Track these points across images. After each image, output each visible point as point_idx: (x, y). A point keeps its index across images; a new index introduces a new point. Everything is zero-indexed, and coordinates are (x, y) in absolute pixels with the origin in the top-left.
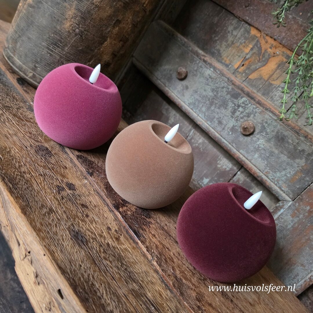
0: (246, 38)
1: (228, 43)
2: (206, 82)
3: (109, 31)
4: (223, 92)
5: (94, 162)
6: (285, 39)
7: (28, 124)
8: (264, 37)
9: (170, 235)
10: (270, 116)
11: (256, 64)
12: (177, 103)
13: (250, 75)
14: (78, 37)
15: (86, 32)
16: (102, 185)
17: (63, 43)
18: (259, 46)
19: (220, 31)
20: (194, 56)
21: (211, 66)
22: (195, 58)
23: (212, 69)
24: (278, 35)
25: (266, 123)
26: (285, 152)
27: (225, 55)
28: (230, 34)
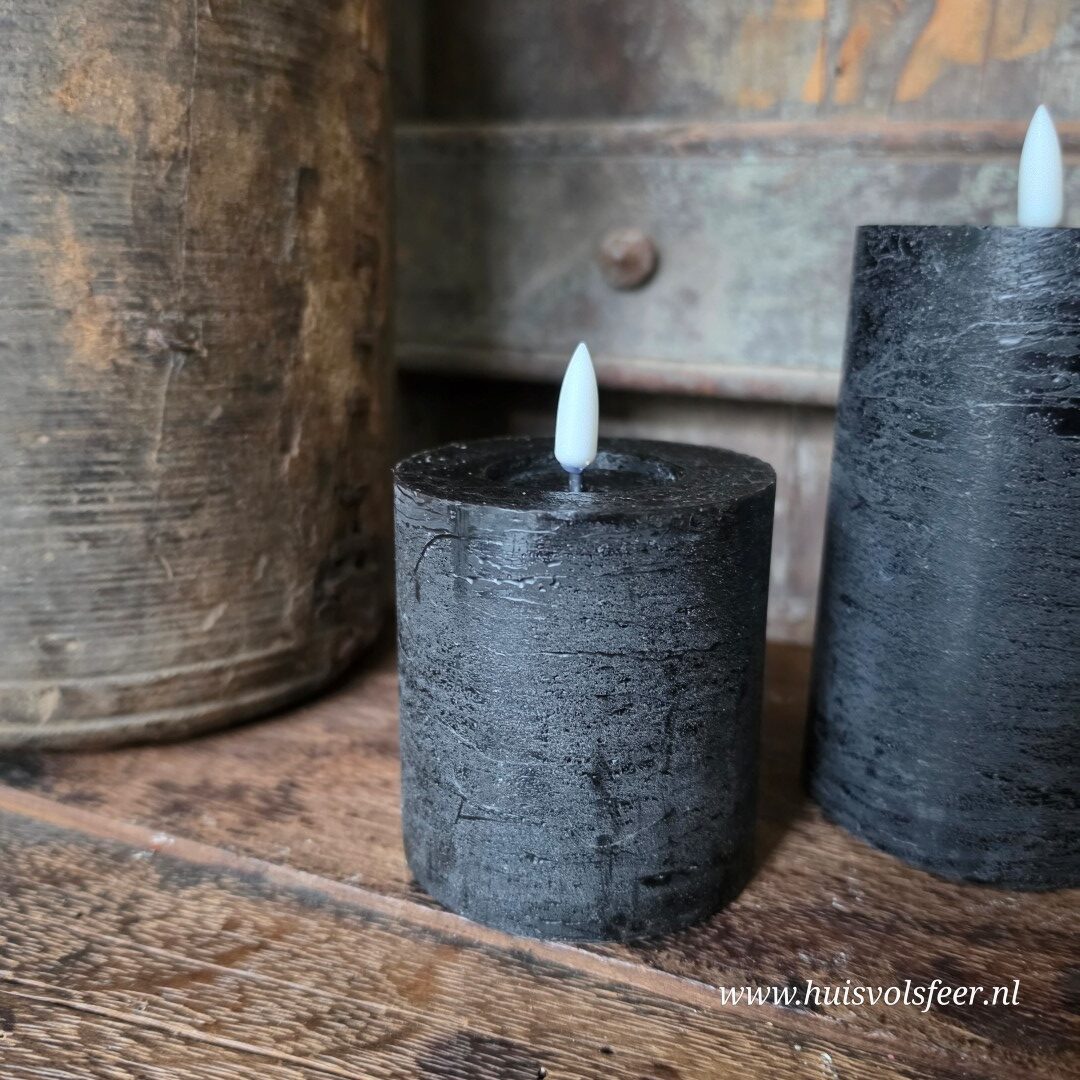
1: (713, 33)
2: (762, 223)
11: (894, 32)
12: (690, 386)
13: (896, 87)
14: (176, 364)
15: (198, 321)
17: (122, 440)
19: (646, 17)
20: (634, 160)
21: (740, 149)
22: (641, 165)
27: (733, 87)
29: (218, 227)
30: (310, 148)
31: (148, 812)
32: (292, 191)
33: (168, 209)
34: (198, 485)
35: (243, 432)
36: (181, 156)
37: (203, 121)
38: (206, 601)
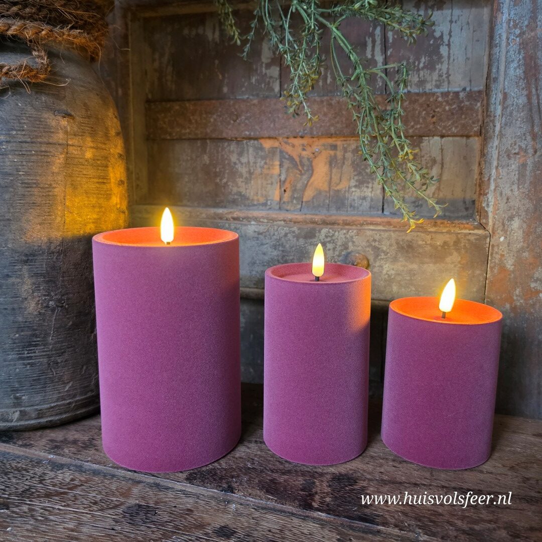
0: (263, 158)
1: (244, 176)
2: (257, 243)
4: (289, 240)
5: (214, 469)
6: (314, 128)
7: (78, 492)
8: (286, 143)
9: (400, 483)
10: (373, 230)
11: (301, 179)
13: (303, 197)
14: (58, 311)
15: (65, 297)
16: (258, 491)
17: (41, 334)
18: (287, 157)
19: (223, 170)
20: (216, 221)
21: (249, 220)
22: (220, 223)
23: (253, 223)
24: (302, 130)
25: (375, 240)
26: (426, 260)
27: (252, 194)
28: (239, 165)
29: (72, 270)
31: (47, 449)
33: (56, 267)
34: (64, 346)
35: (78, 329)
38: (66, 381)
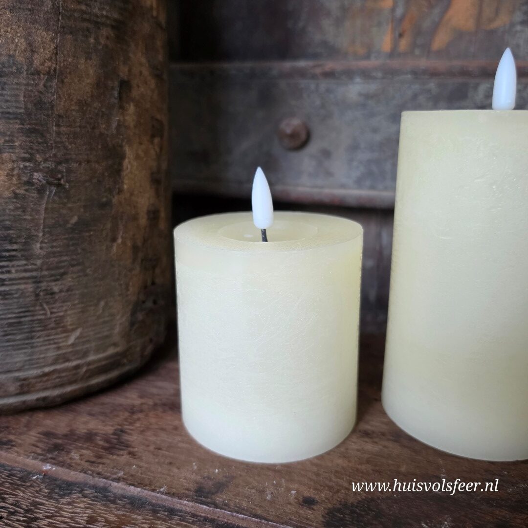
1: (334, 15)
2: (364, 114)
3: (119, 126)
11: (429, 15)
12: (326, 200)
13: (431, 44)
17: (19, 237)
19: (298, 7)
20: (295, 81)
21: (352, 75)
22: (300, 84)
27: (345, 44)
29: (74, 113)
30: (126, 69)
31: (39, 451)
32: (116, 94)
33: (45, 103)
36: (52, 72)
37: (65, 52)
38: (70, 327)
